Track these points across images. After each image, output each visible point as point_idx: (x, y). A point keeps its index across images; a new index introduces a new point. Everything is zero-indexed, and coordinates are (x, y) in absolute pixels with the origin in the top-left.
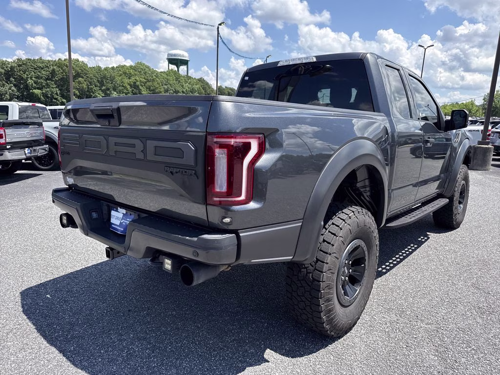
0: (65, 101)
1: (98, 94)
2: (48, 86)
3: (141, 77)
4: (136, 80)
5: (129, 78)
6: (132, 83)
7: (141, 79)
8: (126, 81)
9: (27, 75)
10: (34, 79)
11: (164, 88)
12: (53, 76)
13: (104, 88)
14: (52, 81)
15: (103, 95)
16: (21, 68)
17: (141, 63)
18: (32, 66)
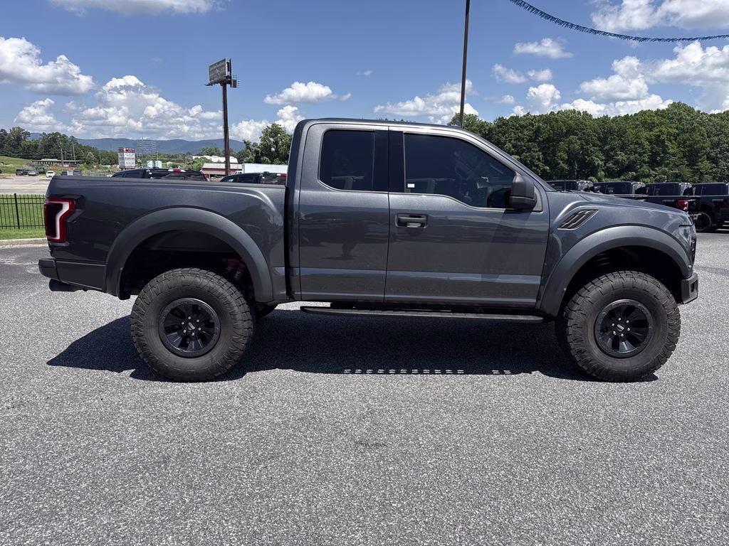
0: (548, 168)
1: (596, 156)
2: (529, 149)
3: (671, 127)
4: (660, 131)
5: (651, 130)
6: (653, 138)
7: (670, 130)
8: (645, 134)
9: (506, 138)
10: (513, 141)
11: (711, 141)
12: (537, 136)
13: (607, 147)
14: (535, 142)
15: (604, 158)
16: (501, 129)
17: (679, 103)
18: (513, 125)
